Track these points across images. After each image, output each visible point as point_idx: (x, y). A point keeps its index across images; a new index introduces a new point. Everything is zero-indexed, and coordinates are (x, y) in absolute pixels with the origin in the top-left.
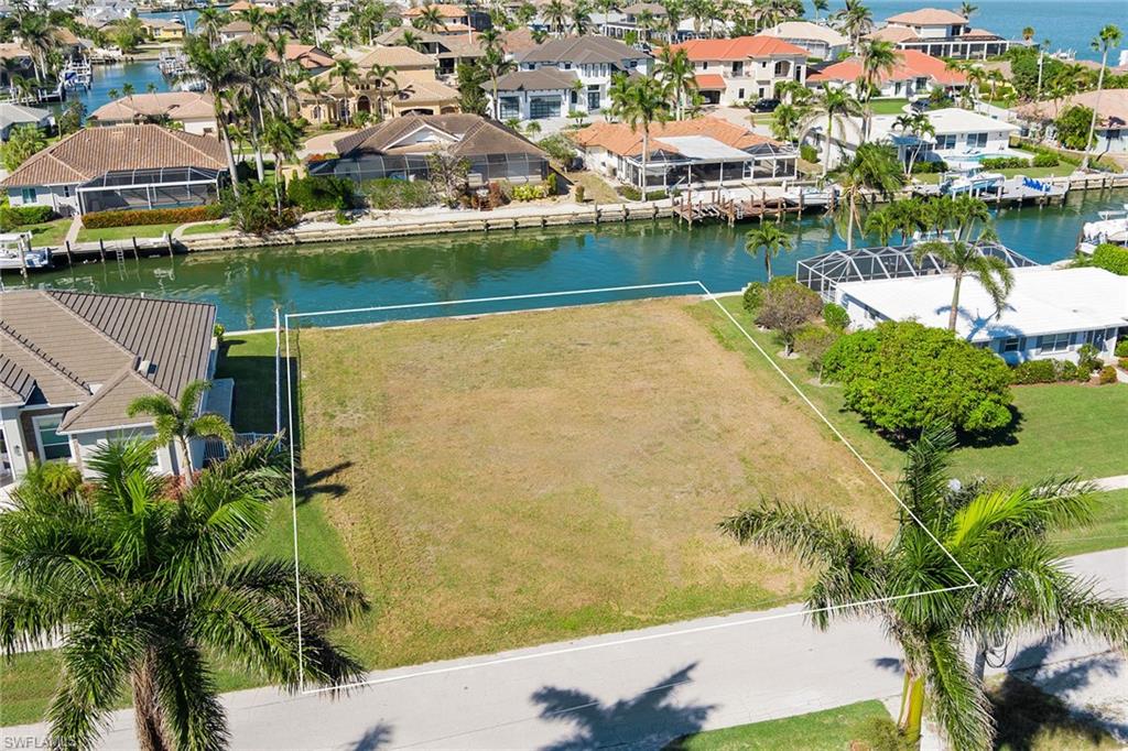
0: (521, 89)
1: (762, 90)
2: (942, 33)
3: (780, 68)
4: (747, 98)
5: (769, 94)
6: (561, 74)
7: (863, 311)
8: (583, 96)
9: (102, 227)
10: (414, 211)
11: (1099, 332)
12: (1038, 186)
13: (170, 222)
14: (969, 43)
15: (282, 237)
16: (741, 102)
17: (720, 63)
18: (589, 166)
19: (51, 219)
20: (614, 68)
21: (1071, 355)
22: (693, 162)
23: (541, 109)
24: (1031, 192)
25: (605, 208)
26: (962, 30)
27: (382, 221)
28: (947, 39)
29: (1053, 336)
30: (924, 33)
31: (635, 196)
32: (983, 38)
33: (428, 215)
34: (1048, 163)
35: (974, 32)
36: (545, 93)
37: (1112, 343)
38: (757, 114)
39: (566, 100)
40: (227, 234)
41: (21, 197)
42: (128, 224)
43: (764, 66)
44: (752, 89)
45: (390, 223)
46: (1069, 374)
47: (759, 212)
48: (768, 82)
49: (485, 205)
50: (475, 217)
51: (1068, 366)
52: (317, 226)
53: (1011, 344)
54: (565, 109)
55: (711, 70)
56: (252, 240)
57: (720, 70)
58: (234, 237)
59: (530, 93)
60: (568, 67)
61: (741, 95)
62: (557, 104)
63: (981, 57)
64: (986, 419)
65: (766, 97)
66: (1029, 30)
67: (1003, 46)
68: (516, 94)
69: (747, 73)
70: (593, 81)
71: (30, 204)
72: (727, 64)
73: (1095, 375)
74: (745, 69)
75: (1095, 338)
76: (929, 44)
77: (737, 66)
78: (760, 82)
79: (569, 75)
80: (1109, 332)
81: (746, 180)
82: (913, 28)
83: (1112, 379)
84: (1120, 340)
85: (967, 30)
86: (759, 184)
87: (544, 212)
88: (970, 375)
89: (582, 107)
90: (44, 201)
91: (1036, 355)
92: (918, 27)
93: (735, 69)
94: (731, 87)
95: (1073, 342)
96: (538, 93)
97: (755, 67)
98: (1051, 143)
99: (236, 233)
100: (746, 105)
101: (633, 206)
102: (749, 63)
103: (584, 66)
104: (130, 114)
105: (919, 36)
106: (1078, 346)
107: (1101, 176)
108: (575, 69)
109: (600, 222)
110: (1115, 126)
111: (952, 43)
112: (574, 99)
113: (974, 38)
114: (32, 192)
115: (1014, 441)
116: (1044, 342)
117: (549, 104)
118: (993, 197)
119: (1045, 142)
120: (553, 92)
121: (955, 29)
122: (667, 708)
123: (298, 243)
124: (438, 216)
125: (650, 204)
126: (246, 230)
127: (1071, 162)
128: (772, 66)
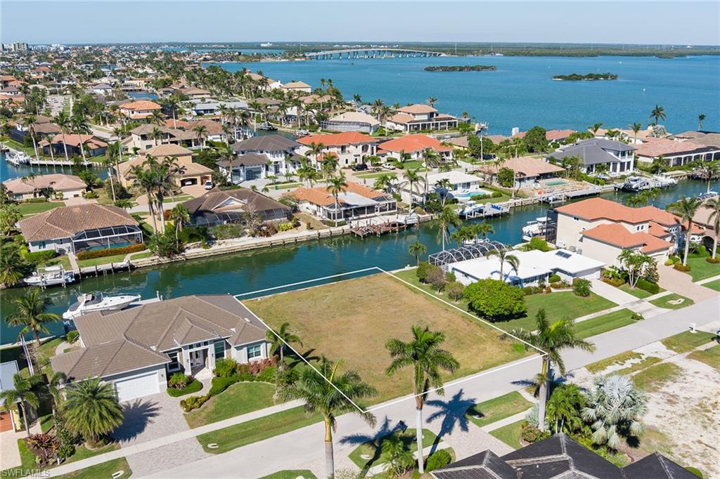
0: (242, 165)
1: (356, 159)
2: (426, 117)
3: (365, 148)
4: (350, 164)
5: (360, 162)
6: (258, 156)
7: (461, 274)
8: (272, 167)
9: (88, 259)
10: (236, 240)
11: (543, 275)
12: (497, 208)
13: (121, 254)
14: (439, 122)
15: (179, 257)
16: (347, 166)
17: (334, 146)
18: (301, 210)
19: (56, 257)
20: (286, 153)
21: (536, 284)
22: (354, 207)
23: (251, 175)
24: (497, 211)
25: (322, 231)
26: (435, 115)
27: (223, 246)
28: (429, 120)
29: (529, 278)
30: (417, 118)
31: (332, 225)
32: (445, 119)
33: (243, 241)
34: (498, 195)
35: (441, 116)
36: (253, 167)
37: (547, 278)
38: (357, 172)
39: (264, 170)
40: (154, 258)
41: (38, 247)
42: (100, 256)
43: (357, 147)
44: (351, 160)
45: (227, 247)
46: (536, 291)
47: (389, 229)
48: (359, 155)
49: (268, 235)
50: (264, 240)
51: (536, 288)
52: (194, 250)
53: (517, 282)
54: (263, 174)
55: (331, 150)
56: (165, 260)
57: (335, 150)
58: (156, 259)
59: (246, 167)
60: (262, 152)
61: (347, 162)
62: (260, 172)
63: (445, 128)
64: (519, 309)
65: (358, 162)
66: (466, 114)
67: (455, 123)
68: (239, 168)
69: (348, 151)
70: (276, 159)
71: (42, 249)
72: (338, 147)
73: (544, 290)
74: (347, 149)
75: (542, 278)
76: (421, 123)
77: (343, 148)
78: (355, 156)
79: (263, 156)
80: (546, 275)
81: (377, 213)
82: (411, 115)
83: (550, 291)
84: (550, 277)
85: (437, 115)
86: (383, 215)
87: (295, 235)
88: (512, 296)
89: (271, 173)
90: (50, 247)
91: (525, 285)
92: (414, 115)
93: (342, 150)
94: (342, 158)
95: (536, 280)
96: (249, 167)
97: (352, 148)
98: (496, 184)
99: (157, 257)
100: (350, 167)
101: (333, 229)
102: (349, 146)
103: (272, 153)
104: (32, 189)
105: (415, 119)
106: (537, 281)
107: (520, 200)
108: (266, 153)
109: (320, 239)
110: (522, 177)
111: (431, 123)
112: (267, 169)
113: (441, 119)
114: (43, 244)
115: (526, 316)
116: (527, 281)
117: (255, 173)
118: (481, 215)
119: (493, 183)
120: (257, 166)
121: (431, 114)
122: (463, 401)
123: (187, 259)
124: (247, 242)
125: (340, 228)
126: (162, 255)
127: (507, 194)
128: (360, 147)
